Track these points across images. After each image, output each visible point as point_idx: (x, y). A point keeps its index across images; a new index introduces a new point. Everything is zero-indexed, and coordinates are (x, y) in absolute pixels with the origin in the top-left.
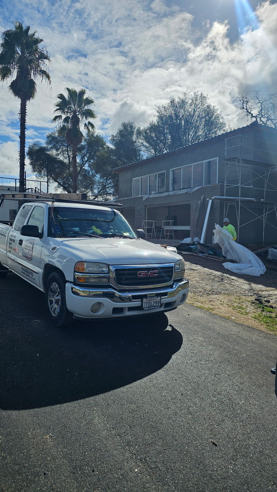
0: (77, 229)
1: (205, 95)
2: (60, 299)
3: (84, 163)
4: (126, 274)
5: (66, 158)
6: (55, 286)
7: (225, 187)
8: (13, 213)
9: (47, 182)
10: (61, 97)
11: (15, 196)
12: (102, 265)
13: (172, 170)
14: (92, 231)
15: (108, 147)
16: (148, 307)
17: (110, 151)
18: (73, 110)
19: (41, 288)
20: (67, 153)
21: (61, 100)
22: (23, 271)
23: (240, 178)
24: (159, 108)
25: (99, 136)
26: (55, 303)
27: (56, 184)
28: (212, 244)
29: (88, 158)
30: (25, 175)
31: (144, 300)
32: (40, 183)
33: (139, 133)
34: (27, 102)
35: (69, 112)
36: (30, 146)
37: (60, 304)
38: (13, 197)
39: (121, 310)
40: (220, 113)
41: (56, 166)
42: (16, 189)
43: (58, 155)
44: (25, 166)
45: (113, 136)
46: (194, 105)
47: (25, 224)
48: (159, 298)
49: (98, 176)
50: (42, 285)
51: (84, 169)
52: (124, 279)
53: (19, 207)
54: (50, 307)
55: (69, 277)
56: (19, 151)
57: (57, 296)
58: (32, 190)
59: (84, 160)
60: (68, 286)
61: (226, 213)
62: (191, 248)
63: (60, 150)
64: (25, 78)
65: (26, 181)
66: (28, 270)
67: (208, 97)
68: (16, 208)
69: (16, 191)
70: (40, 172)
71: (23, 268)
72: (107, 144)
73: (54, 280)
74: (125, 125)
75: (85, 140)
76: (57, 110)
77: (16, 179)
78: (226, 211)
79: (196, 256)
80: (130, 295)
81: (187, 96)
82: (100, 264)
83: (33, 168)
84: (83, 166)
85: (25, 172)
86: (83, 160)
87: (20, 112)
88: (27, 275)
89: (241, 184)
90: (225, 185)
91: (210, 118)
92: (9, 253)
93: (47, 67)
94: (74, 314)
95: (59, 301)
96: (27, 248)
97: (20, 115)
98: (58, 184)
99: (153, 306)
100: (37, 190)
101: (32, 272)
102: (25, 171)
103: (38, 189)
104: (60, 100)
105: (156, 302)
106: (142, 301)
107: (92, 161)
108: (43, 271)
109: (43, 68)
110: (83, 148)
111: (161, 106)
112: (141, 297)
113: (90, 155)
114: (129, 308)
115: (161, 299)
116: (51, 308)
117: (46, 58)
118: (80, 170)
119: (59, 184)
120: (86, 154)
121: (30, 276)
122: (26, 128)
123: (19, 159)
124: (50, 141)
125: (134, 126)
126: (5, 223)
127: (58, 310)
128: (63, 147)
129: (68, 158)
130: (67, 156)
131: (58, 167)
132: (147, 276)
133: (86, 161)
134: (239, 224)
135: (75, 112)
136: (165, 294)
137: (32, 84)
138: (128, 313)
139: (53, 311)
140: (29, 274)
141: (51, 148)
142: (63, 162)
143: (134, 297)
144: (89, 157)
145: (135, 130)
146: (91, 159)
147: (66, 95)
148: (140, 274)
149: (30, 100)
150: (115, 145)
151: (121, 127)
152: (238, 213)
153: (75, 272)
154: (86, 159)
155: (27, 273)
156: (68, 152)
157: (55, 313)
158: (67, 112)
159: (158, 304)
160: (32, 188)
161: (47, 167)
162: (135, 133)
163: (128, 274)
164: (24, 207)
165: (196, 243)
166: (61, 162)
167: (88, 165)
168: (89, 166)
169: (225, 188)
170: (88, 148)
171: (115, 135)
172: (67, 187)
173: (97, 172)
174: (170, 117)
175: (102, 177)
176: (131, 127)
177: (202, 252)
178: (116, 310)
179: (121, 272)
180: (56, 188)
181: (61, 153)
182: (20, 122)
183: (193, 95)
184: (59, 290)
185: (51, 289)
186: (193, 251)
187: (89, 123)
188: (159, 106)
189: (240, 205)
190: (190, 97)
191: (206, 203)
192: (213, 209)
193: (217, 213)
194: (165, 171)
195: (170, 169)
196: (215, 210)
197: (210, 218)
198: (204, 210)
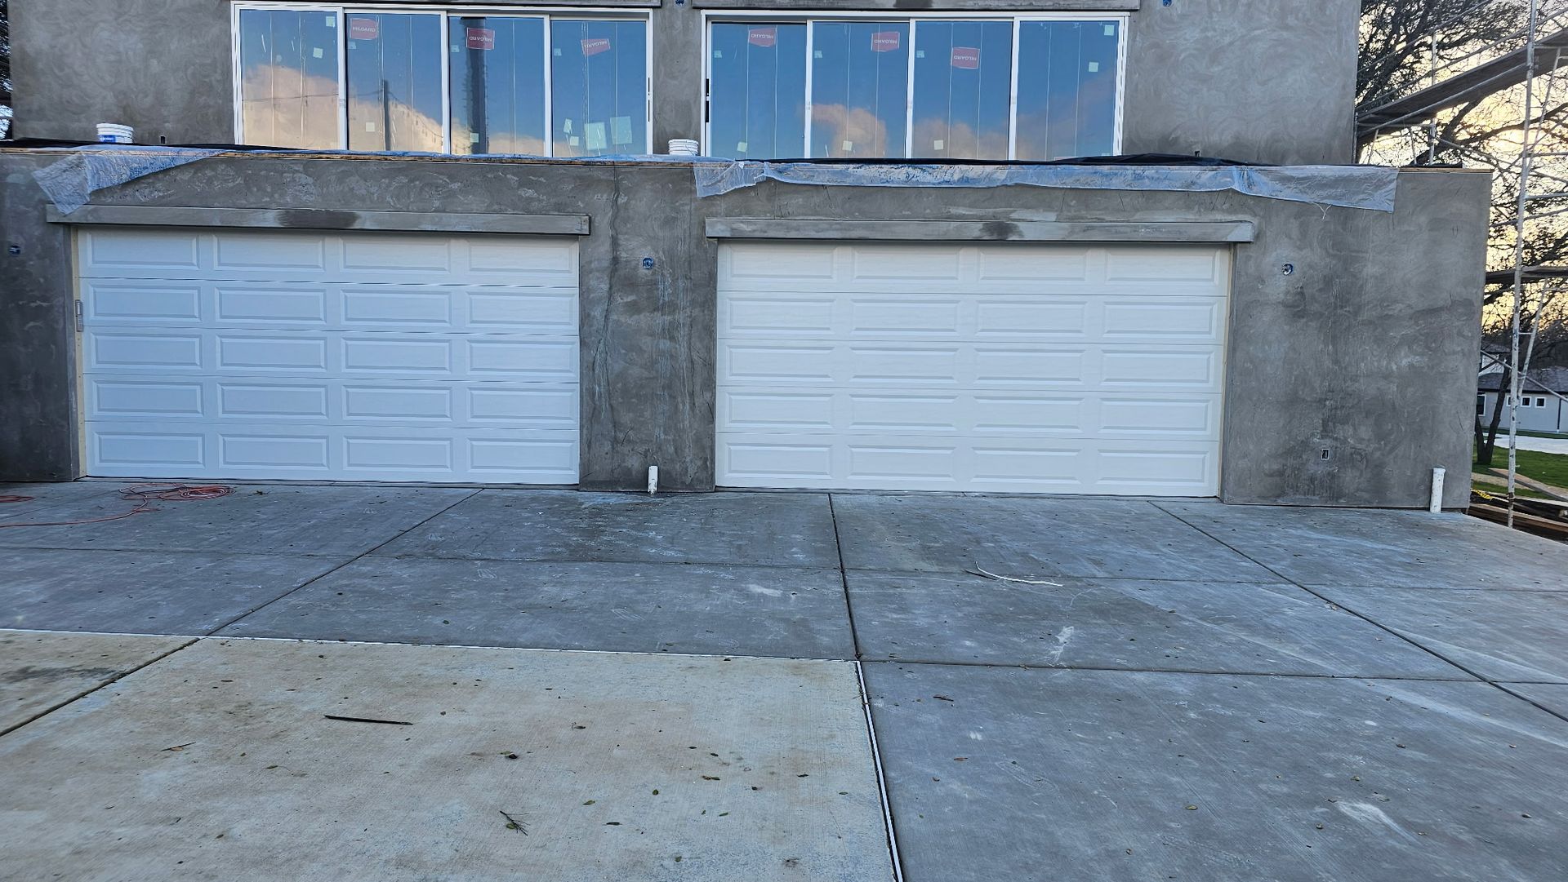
191: (1370, 270)
192: (1433, 311)
193: (1460, 334)
194: (650, 11)
195: (704, 13)
196: (1445, 316)
197: (1405, 362)
198: (1356, 314)
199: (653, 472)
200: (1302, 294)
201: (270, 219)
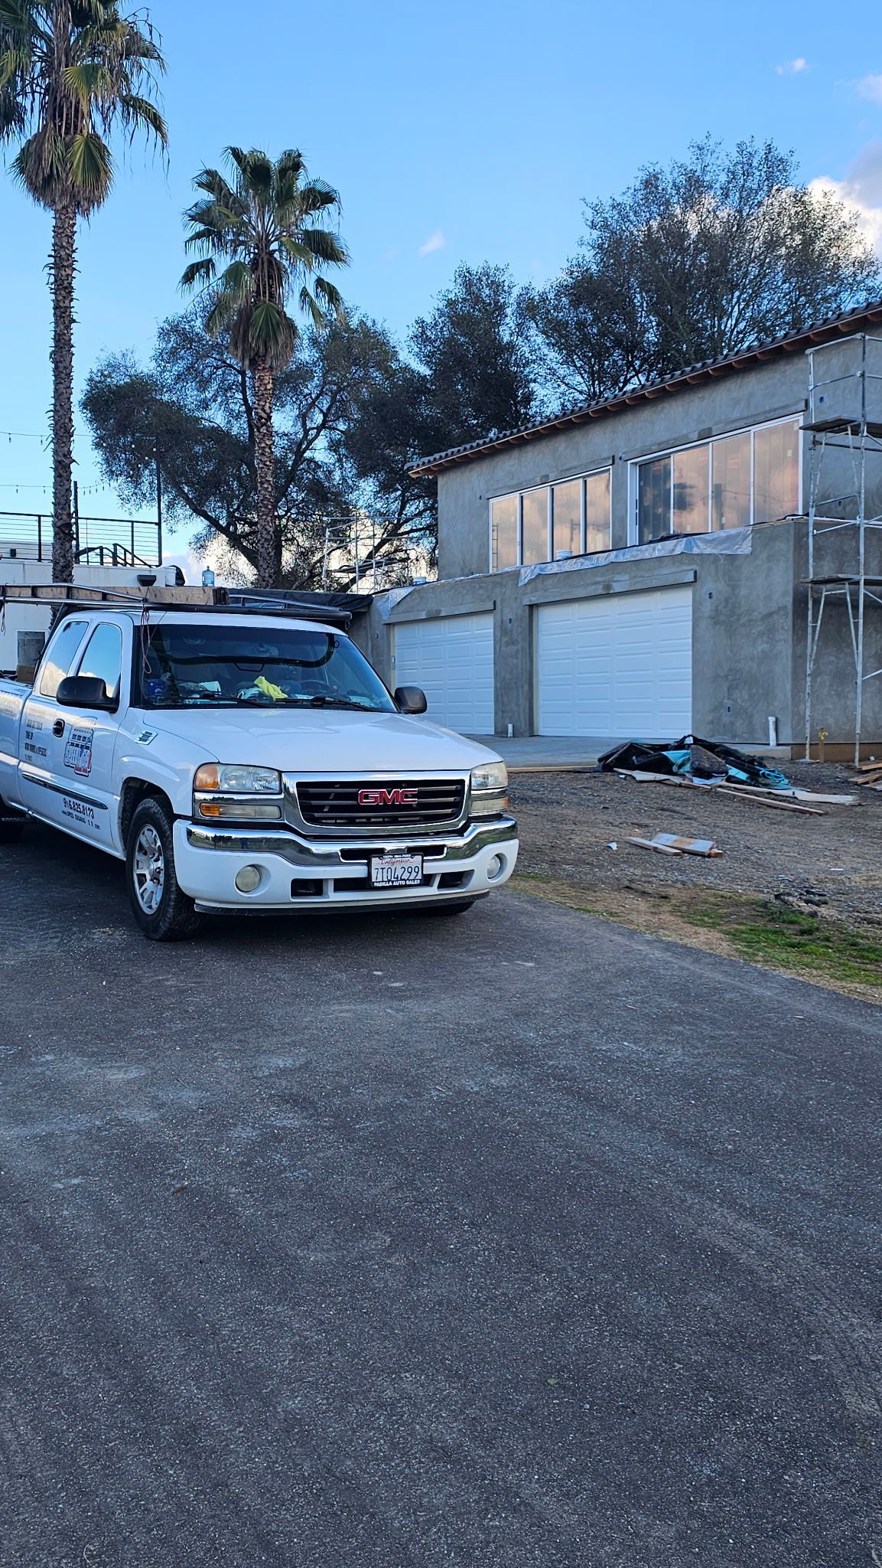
0: (214, 686)
1: (782, 151)
2: (162, 867)
3: (310, 437)
4: (332, 797)
5: (238, 417)
6: (149, 836)
7: (811, 529)
8: (34, 647)
9: (156, 524)
10: (212, 181)
11: (40, 592)
12: (264, 773)
13: (636, 463)
14: (254, 691)
15: (406, 369)
16: (385, 879)
17: (415, 386)
18: (258, 233)
19: (116, 849)
20: (240, 396)
21: (211, 197)
22: (67, 809)
23: (863, 496)
24: (596, 209)
25: (369, 324)
26: (152, 880)
27: (200, 525)
28: (767, 747)
29: (325, 415)
30: (72, 498)
31: (375, 861)
32: (132, 527)
33: (530, 308)
34: (79, 219)
35: (242, 243)
36: (91, 372)
37: (162, 880)
38: (34, 595)
39: (315, 887)
40: (853, 222)
41: (198, 449)
42: (40, 555)
43: (205, 405)
44: (73, 466)
45: (421, 322)
46: (738, 194)
47: (71, 674)
48: (418, 858)
49: (368, 486)
50: (118, 842)
51: (311, 460)
52: (326, 810)
53: (53, 620)
54: (139, 892)
55: (181, 804)
56: (52, 408)
57: (157, 860)
58: (102, 555)
59: (309, 425)
60: (180, 828)
61: (814, 628)
62: (666, 758)
63: (214, 386)
64: (68, 129)
65: (77, 524)
66: (82, 804)
67: (794, 159)
68: (44, 627)
69: (40, 560)
70: (135, 479)
71: (68, 799)
72: (401, 358)
73: (148, 818)
74: (468, 281)
75: (314, 342)
76: (198, 236)
77: (39, 516)
78: (815, 620)
79: (680, 786)
80: (335, 848)
81: (708, 159)
82: (260, 770)
83: (107, 461)
84: (307, 448)
85: (76, 483)
86: (304, 425)
87: (52, 260)
88: (77, 818)
89: (866, 518)
90: (811, 523)
91: (808, 242)
92: (25, 765)
93: (152, 82)
94: (197, 901)
95: (159, 873)
96: (76, 741)
97: (53, 271)
98: (207, 523)
99: (401, 880)
100: (120, 552)
101: (91, 807)
102: (73, 478)
103: (126, 551)
104: (205, 196)
105: (410, 870)
106: (369, 865)
107: (342, 427)
108: (119, 799)
109: (139, 88)
110: (303, 374)
111: (608, 202)
112: (366, 855)
113: (333, 399)
114: (337, 881)
115: (423, 861)
116: (142, 895)
117: (149, 52)
118: (296, 463)
119: (214, 522)
120: (317, 397)
121: (87, 818)
122: (74, 321)
123: (50, 439)
124: (173, 353)
125: (506, 284)
126: (13, 676)
127: (158, 897)
128: (224, 372)
129: (244, 418)
130: (243, 408)
131: (207, 456)
132: (385, 801)
133: (319, 429)
134: (859, 669)
135: (263, 241)
136: (438, 850)
137: (96, 158)
138: (334, 898)
139: (146, 903)
140: (81, 815)
141: (179, 377)
142: (228, 434)
143: (348, 854)
144: (329, 409)
145: (512, 300)
146: (338, 419)
147: (231, 176)
148: (366, 797)
149: (92, 213)
150: (428, 359)
151: (451, 286)
152: (856, 625)
153: (194, 790)
154: (319, 418)
155: (78, 814)
156: (244, 393)
157: (150, 907)
158: (236, 243)
159: (414, 874)
160: (101, 549)
161: (160, 459)
162: (509, 311)
163: (338, 796)
164: (68, 625)
165: (690, 740)
166: (217, 435)
167: (327, 444)
168: (333, 447)
169: (811, 534)
170: (324, 376)
171: (428, 320)
172: (245, 536)
173: (362, 474)
174: (650, 241)
175: (385, 488)
176: (497, 287)
177: (700, 773)
178: (300, 887)
179: (312, 790)
180: (198, 540)
181: (219, 399)
182: (53, 297)
183: (735, 156)
184: (159, 843)
185: (140, 844)
186: (675, 769)
187: (320, 283)
188: (596, 202)
189: (865, 594)
190: (719, 162)
191: (743, 592)
192: (770, 615)
193: (783, 629)
194: (610, 467)
195: (629, 462)
196: (775, 617)
197: (760, 649)
198: (738, 619)
199: (510, 727)
200: (717, 610)
201: (423, 616)
